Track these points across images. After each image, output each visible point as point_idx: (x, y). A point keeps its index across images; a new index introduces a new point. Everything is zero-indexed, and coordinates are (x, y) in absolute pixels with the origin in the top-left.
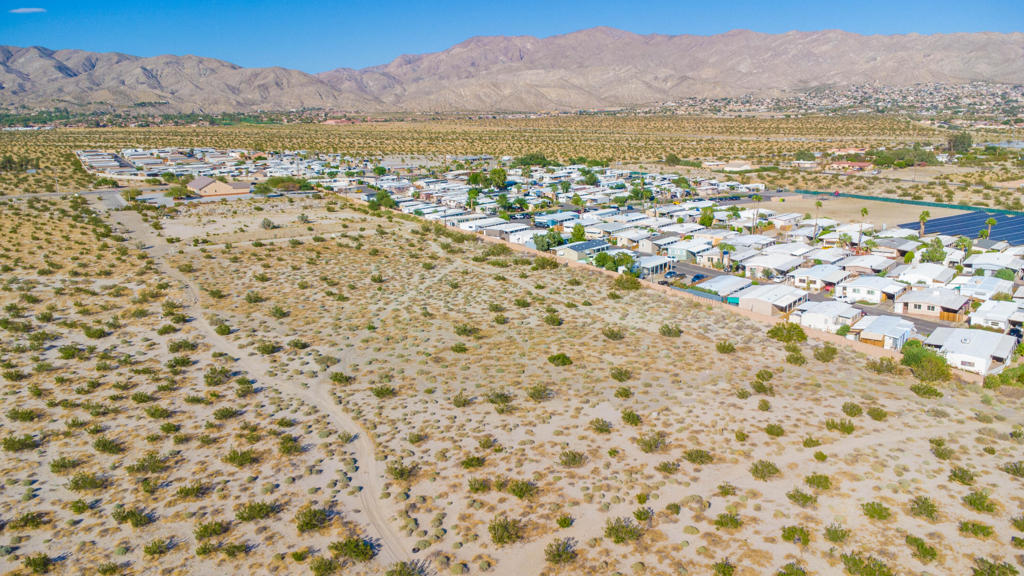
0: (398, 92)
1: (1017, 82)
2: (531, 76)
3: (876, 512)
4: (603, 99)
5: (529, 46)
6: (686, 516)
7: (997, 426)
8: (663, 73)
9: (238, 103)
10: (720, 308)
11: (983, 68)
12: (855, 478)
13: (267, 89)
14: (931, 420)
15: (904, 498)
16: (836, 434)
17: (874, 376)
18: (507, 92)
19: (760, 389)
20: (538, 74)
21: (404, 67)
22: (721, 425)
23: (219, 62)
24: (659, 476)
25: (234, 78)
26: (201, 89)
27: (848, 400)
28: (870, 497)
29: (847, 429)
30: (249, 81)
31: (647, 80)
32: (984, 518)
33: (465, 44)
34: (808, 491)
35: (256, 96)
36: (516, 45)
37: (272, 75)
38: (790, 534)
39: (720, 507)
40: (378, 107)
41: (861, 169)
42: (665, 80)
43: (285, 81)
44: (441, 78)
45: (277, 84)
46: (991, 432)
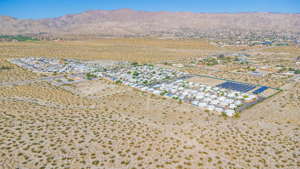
0: (68, 27)
1: (232, 28)
2: (108, 24)
3: (223, 133)
4: (130, 31)
5: (105, 13)
6: (206, 135)
7: (233, 123)
8: (145, 23)
9: (19, 31)
10: (196, 107)
11: (224, 24)
12: (221, 130)
13: (26, 26)
14: (227, 123)
15: (225, 132)
16: (217, 125)
17: (219, 117)
18: (103, 29)
19: (207, 120)
20: (110, 23)
21: (68, 18)
22: (205, 125)
23: (10, 17)
24: (202, 132)
25: (15, 22)
26: (5, 26)
27: (217, 121)
28: (223, 132)
29: (218, 125)
30: (20, 23)
31: (141, 26)
32: (233, 133)
33: (87, 12)
34: (217, 132)
35: (23, 28)
36: (102, 13)
37: (28, 22)
38: (217, 136)
39: (209, 134)
40: (64, 33)
41: (205, 66)
42: (146, 26)
43: (32, 24)
44: (81, 23)
45: (30, 24)
46: (233, 124)
